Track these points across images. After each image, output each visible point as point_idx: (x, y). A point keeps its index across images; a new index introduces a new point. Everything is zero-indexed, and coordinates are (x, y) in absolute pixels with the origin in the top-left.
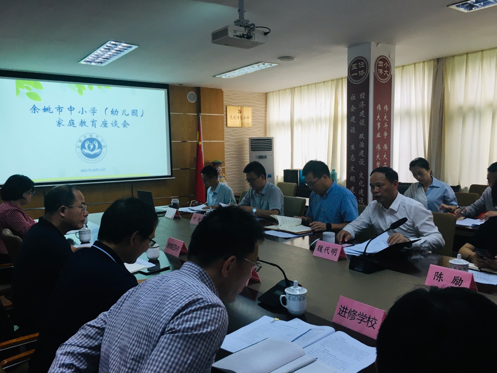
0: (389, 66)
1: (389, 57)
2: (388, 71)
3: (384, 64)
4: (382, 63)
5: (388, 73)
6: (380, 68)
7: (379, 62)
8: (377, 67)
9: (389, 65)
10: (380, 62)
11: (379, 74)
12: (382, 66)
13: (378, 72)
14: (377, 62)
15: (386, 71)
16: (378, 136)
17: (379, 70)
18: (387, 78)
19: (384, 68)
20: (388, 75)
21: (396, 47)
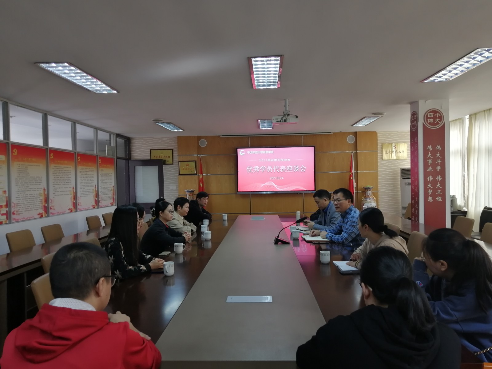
0: (441, 116)
1: (441, 108)
2: (439, 120)
3: (434, 115)
4: (432, 115)
5: (440, 121)
6: (430, 118)
7: (428, 114)
8: (427, 117)
9: (440, 114)
10: (430, 114)
11: (430, 123)
12: (433, 116)
13: (427, 122)
14: (426, 114)
15: (437, 120)
16: (429, 170)
17: (428, 120)
18: (439, 125)
19: (435, 118)
20: (439, 122)
21: (450, 100)
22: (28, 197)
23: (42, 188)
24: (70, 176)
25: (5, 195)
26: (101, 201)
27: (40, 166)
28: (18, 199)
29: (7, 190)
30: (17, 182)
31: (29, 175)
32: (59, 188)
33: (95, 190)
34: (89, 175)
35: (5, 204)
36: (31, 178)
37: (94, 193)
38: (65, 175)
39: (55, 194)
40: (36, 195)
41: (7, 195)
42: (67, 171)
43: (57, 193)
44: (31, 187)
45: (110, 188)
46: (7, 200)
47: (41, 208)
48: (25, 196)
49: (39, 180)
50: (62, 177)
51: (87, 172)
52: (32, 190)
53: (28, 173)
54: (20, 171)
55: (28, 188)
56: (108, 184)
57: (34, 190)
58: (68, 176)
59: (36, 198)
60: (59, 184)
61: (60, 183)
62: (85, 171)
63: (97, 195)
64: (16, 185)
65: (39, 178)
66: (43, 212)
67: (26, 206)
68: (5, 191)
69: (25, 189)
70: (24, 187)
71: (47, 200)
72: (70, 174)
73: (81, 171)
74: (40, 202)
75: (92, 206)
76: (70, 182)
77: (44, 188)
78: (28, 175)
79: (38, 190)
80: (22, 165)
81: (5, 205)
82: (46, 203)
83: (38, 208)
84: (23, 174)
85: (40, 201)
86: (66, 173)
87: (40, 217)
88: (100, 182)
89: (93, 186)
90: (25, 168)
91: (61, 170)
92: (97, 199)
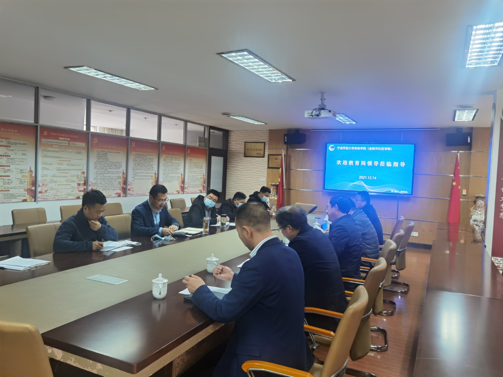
22: (106, 178)
23: (121, 172)
24: (152, 163)
25: (83, 176)
26: (188, 187)
27: (120, 153)
28: (96, 180)
29: (85, 171)
30: (95, 165)
31: (109, 160)
32: (140, 173)
33: (180, 177)
34: (174, 163)
35: (83, 182)
36: (110, 163)
37: (180, 180)
38: (147, 162)
39: (134, 177)
40: (114, 178)
41: (85, 176)
42: (149, 158)
43: (136, 177)
44: (109, 170)
45: (200, 177)
46: (86, 179)
47: (119, 189)
48: (103, 177)
49: (118, 165)
50: (143, 164)
51: (172, 161)
52: (110, 173)
53: (108, 158)
54: (99, 156)
55: (107, 171)
56: (197, 172)
57: (113, 173)
58: (150, 163)
59: (114, 180)
60: (139, 170)
61: (140, 168)
62: (170, 159)
63: (183, 182)
64: (95, 168)
65: (119, 163)
66: (121, 192)
67: (104, 186)
68: (84, 172)
69: (104, 172)
70: (103, 170)
71: (125, 182)
72: (153, 161)
73: (165, 159)
74: (118, 184)
75: (176, 191)
76: (152, 168)
77: (123, 172)
78: (107, 160)
79: (117, 173)
80: (102, 151)
81: (83, 184)
82: (125, 185)
83: (115, 189)
84: (102, 159)
85: (118, 182)
86: (148, 160)
87: (117, 196)
88: (187, 170)
89: (179, 173)
90: (104, 154)
91: (143, 157)
92: (182, 185)
